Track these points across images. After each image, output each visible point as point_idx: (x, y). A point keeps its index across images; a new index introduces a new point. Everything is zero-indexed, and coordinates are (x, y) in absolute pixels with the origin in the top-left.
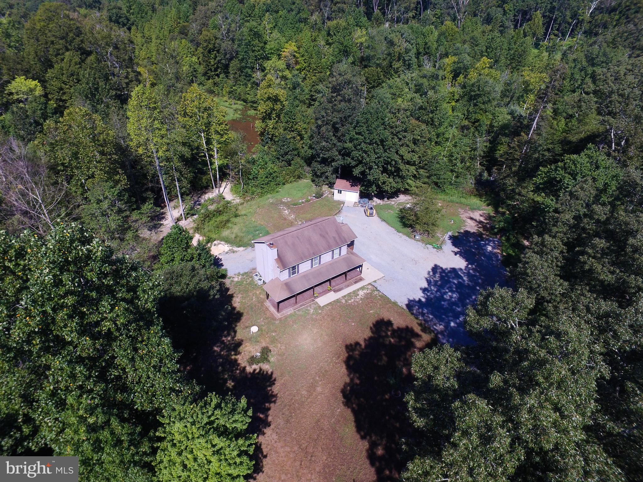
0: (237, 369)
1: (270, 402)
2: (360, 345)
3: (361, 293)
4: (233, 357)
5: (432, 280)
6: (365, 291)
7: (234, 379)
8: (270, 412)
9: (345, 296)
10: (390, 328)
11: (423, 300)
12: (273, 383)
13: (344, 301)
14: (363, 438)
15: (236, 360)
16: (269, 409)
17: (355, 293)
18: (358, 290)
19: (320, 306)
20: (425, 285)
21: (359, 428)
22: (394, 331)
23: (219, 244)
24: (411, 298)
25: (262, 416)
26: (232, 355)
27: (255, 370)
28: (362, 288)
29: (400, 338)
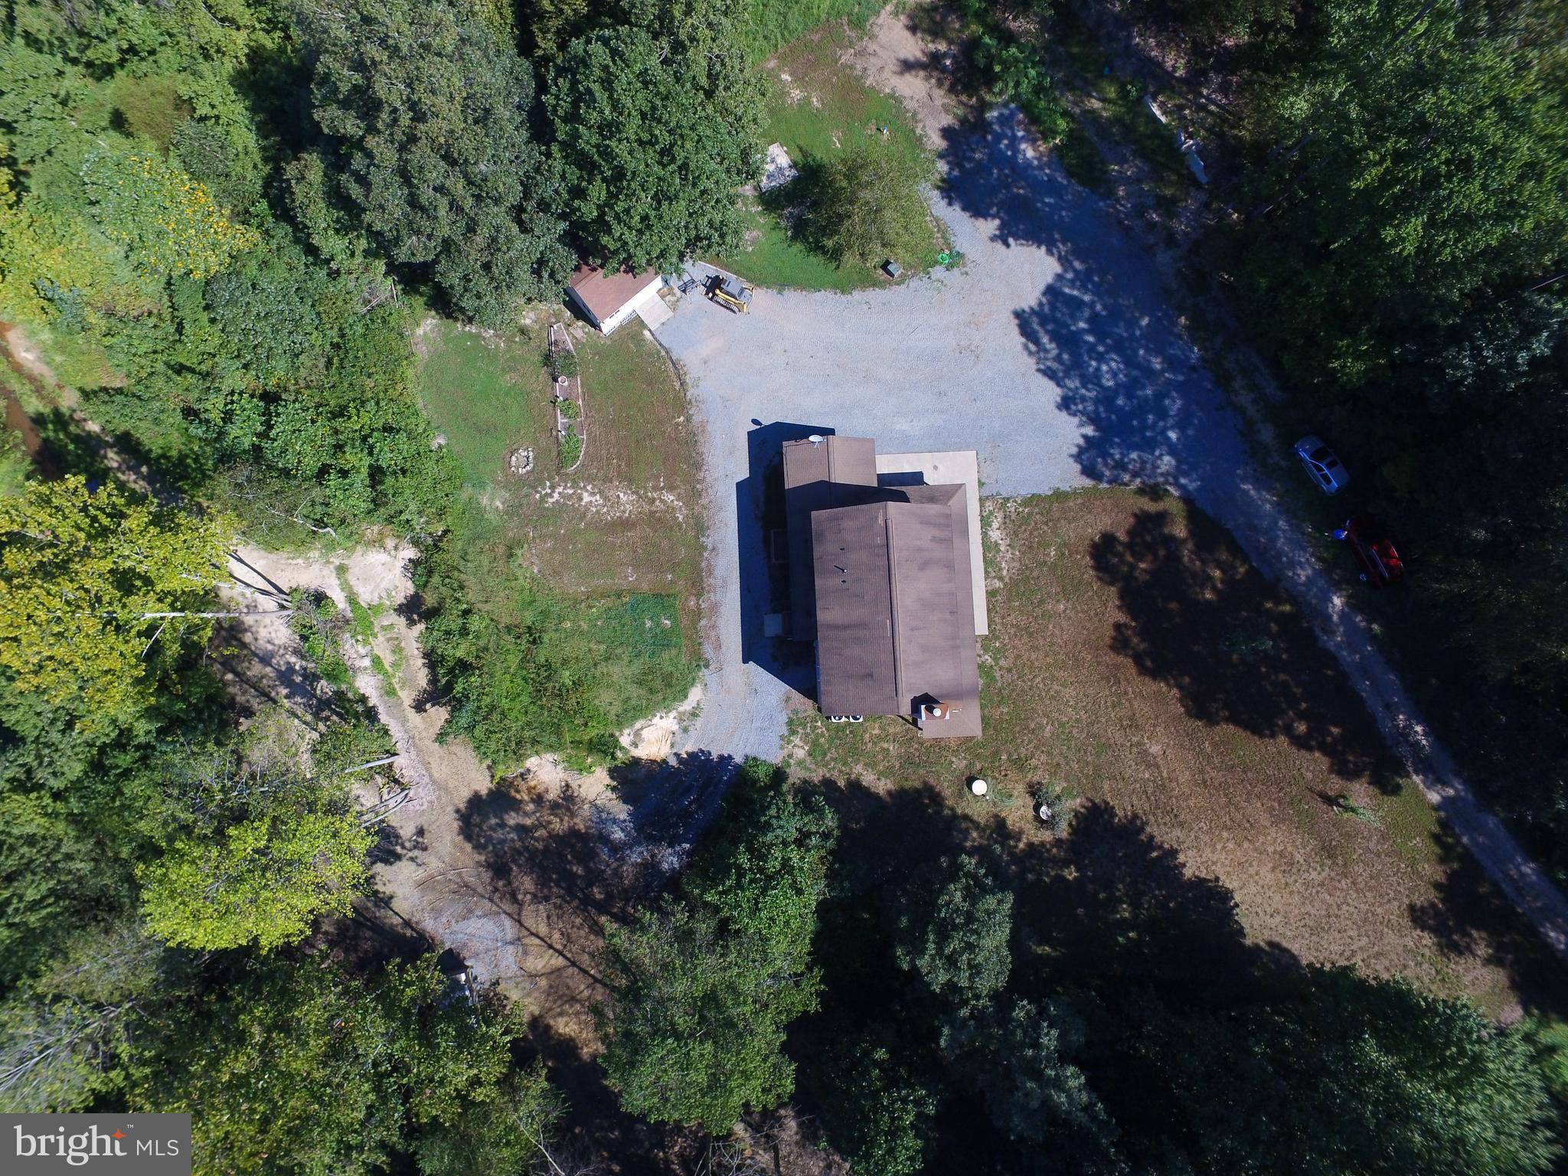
0: (1048, 851)
1: (1142, 829)
2: (1125, 625)
3: (995, 535)
4: (1021, 845)
5: (1049, 363)
6: (995, 525)
7: (1066, 863)
8: (1158, 839)
9: (986, 572)
10: (1120, 549)
11: (1089, 431)
12: (1109, 810)
13: (998, 584)
14: (1273, 736)
15: (1030, 845)
16: (1151, 838)
17: (988, 546)
18: (985, 535)
19: (986, 637)
20: (1054, 393)
21: (1257, 731)
22: (1130, 546)
23: (637, 734)
24: (1074, 450)
25: (1155, 854)
26: (1016, 847)
27: (1070, 825)
28: (985, 523)
29: (1151, 548)
